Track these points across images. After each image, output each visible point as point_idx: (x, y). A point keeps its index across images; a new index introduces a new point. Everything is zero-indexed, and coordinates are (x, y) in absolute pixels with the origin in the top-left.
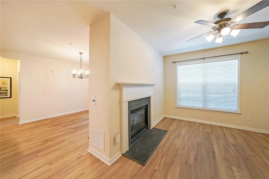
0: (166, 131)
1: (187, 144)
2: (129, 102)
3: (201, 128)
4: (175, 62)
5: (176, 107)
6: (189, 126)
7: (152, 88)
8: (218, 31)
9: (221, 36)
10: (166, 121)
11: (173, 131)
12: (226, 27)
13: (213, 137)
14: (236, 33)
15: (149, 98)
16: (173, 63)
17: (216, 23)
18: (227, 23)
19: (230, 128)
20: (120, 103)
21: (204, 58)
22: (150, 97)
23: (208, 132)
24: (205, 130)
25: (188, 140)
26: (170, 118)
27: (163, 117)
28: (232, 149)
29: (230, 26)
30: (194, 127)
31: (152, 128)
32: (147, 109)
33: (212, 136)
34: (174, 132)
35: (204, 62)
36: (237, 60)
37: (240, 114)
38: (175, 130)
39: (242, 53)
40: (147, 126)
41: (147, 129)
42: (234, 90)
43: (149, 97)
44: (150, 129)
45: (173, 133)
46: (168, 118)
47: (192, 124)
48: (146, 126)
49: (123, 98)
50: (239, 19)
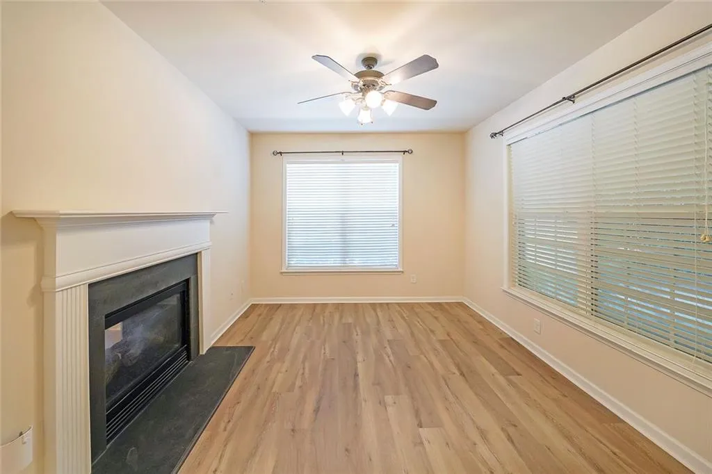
0: (249, 349)
1: (301, 372)
2: (91, 285)
3: (337, 317)
4: (281, 153)
5: (282, 273)
6: (311, 319)
7: (206, 224)
8: (363, 95)
9: (367, 108)
10: (253, 317)
11: (270, 342)
12: (375, 89)
13: (357, 335)
14: (391, 107)
15: (195, 257)
16: (275, 153)
17: (359, 75)
18: (377, 82)
19: (387, 304)
20: (41, 296)
21: (343, 152)
22: (200, 252)
23: (350, 324)
24: (344, 321)
25: (303, 362)
26: (267, 305)
27: (247, 305)
28: (387, 354)
29: (383, 91)
30: (322, 318)
31: (204, 350)
32: (186, 293)
33: (355, 334)
34: (271, 345)
35: (343, 162)
36: (397, 164)
37: (402, 272)
38: (275, 340)
39: (404, 152)
40: (188, 349)
41: (189, 358)
42: (393, 225)
43: (197, 254)
44: (201, 353)
45: (270, 348)
46: (262, 304)
47: (318, 310)
48: (182, 351)
49: (57, 275)
50: (395, 80)
